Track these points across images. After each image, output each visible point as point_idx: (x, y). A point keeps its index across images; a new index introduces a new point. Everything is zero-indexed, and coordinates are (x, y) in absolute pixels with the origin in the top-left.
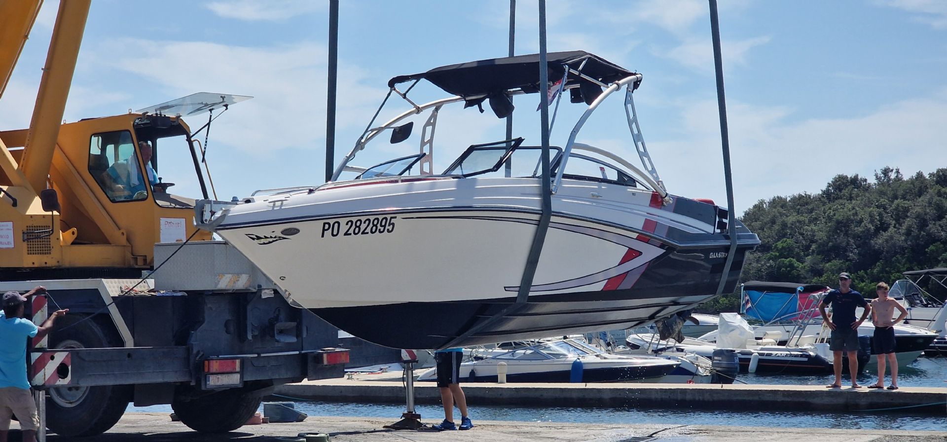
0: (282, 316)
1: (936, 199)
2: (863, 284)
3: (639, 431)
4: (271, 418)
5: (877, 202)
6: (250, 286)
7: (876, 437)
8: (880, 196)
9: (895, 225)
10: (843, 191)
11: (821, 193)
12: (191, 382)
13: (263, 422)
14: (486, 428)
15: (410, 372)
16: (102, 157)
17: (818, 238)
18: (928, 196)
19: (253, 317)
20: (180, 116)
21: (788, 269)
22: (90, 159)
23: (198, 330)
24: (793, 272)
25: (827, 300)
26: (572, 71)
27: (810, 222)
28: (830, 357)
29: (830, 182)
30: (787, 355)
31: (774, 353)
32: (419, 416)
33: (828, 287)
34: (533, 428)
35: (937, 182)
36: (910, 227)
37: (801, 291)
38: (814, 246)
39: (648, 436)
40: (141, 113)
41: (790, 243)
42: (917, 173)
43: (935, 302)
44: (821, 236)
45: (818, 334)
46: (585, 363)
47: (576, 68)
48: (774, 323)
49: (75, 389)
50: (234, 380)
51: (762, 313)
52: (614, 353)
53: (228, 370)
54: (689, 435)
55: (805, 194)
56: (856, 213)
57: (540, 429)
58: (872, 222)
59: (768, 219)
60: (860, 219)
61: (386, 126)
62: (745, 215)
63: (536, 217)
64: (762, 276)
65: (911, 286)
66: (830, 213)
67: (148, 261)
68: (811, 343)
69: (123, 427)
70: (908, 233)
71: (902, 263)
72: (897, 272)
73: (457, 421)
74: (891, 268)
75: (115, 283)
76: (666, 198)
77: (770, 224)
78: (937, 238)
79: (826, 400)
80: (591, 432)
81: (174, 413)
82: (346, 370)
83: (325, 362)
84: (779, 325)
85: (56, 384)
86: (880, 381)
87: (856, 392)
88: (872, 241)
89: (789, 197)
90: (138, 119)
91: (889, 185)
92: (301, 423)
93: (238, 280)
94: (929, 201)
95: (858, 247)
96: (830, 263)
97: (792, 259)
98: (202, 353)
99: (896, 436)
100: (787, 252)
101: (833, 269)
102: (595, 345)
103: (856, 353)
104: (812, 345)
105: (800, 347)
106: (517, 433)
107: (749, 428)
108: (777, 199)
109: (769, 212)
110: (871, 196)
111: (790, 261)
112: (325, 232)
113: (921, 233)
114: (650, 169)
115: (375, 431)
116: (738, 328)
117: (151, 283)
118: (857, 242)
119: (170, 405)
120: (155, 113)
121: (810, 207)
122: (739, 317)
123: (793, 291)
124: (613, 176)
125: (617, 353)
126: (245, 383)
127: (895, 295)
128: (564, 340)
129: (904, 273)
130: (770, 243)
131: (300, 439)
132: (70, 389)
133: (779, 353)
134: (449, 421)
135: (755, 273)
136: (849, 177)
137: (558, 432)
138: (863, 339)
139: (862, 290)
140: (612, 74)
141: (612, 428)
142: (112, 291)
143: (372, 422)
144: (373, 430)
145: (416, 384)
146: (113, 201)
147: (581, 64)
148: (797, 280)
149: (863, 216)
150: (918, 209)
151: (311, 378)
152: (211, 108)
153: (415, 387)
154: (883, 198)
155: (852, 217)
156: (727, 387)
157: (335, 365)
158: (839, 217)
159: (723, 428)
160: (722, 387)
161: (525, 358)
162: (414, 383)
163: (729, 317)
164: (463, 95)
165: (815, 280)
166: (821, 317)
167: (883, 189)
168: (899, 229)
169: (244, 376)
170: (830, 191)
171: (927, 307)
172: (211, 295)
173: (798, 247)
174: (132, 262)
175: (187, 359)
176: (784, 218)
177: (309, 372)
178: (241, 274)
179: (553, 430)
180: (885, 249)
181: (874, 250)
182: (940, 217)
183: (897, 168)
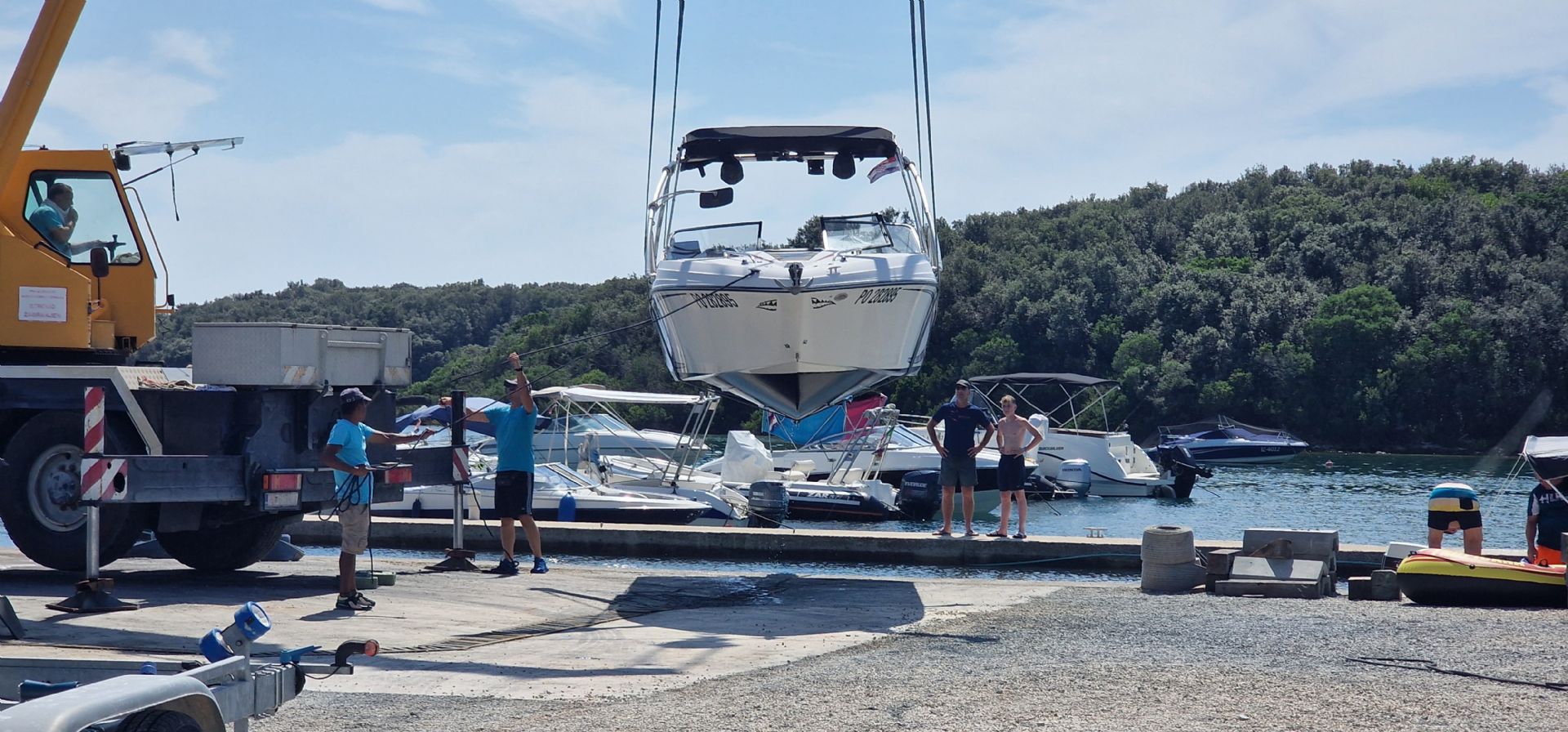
1: (967, 261)
6: (316, 382)
12: (245, 501)
19: (313, 420)
23: (254, 436)
30: (829, 496)
31: (811, 492)
35: (967, 237)
46: (578, 500)
48: (810, 447)
50: (290, 500)
53: (289, 487)
68: (859, 479)
75: (131, 372)
78: (968, 322)
79: (937, 552)
83: (387, 481)
84: (817, 450)
85: (112, 499)
86: (1003, 527)
93: (303, 375)
94: (957, 265)
98: (258, 465)
104: (863, 483)
105: (846, 486)
116: (752, 453)
122: (751, 436)
126: (303, 505)
133: (819, 492)
142: (130, 383)
163: (742, 437)
169: (303, 496)
172: (267, 391)
178: (309, 367)
182: (974, 289)
183: (904, 210)
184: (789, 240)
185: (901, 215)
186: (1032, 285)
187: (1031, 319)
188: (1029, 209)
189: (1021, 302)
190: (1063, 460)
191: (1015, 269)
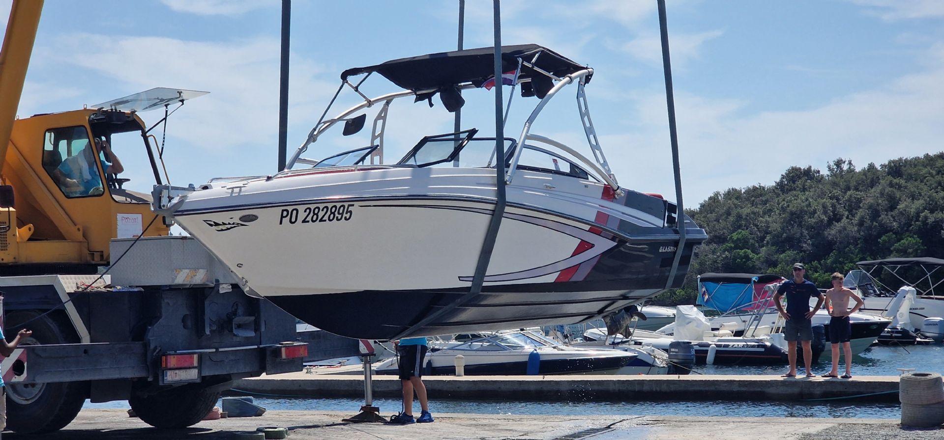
0: (240, 311)
1: (888, 190)
2: (817, 275)
3: (597, 422)
4: (230, 412)
5: (830, 193)
6: (208, 281)
7: (830, 425)
8: (833, 188)
9: (848, 216)
10: (797, 182)
11: (774, 185)
12: (148, 377)
13: (222, 417)
14: (443, 421)
15: (368, 365)
16: (55, 153)
17: (772, 229)
18: (880, 187)
19: (211, 312)
20: (135, 111)
21: (744, 260)
22: (45, 156)
23: (155, 326)
24: (748, 263)
25: (781, 290)
26: (526, 64)
27: (764, 213)
28: (785, 347)
29: (784, 174)
30: (743, 346)
31: (731, 344)
32: (377, 409)
33: (783, 278)
34: (491, 420)
35: (889, 174)
36: (863, 217)
37: (756, 281)
38: (768, 238)
39: (606, 428)
40: (97, 109)
41: (745, 235)
42: (869, 164)
43: (888, 291)
44: (776, 227)
45: (774, 323)
46: (541, 355)
47: (529, 61)
48: (730, 313)
49: (31, 385)
50: (192, 375)
51: (718, 304)
52: (571, 345)
53: (186, 365)
54: (646, 426)
55: (759, 186)
56: (810, 204)
57: (498, 422)
58: (825, 213)
59: (723, 211)
60: (814, 210)
61: (338, 119)
62: (701, 206)
63: (491, 207)
64: (718, 267)
65: (865, 276)
66: (784, 204)
67: (105, 257)
68: (767, 333)
69: (80, 424)
70: (861, 223)
71: (856, 254)
72: (850, 263)
73: (416, 414)
74: (844, 258)
75: (71, 279)
76: (618, 191)
77: (725, 216)
78: (889, 228)
79: (782, 390)
80: (549, 424)
81: (131, 409)
82: (304, 364)
83: (284, 356)
84: (736, 315)
85: (12, 381)
86: (834, 370)
87: (810, 382)
88: (826, 232)
89: (744, 188)
90: (93, 114)
91: (842, 177)
92: (260, 417)
93: (196, 275)
94: (881, 193)
95: (811, 238)
96: (784, 254)
97: (747, 250)
98: (159, 349)
99: (850, 424)
100: (742, 243)
101: (787, 260)
102: (552, 337)
103: (810, 343)
104: (769, 335)
105: (756, 338)
106: (476, 425)
107: (705, 418)
108: (732, 191)
109: (724, 204)
110: (824, 187)
111: (745, 252)
112: (284, 219)
113: (873, 224)
114: (602, 162)
115: (334, 425)
116: (695, 320)
117: (108, 279)
118: (811, 233)
119: (128, 401)
120: (110, 109)
121: (764, 199)
122: (695, 309)
123: (748, 281)
124: (565, 168)
125: (574, 345)
126: (203, 378)
127: (849, 284)
128: (521, 332)
129: (857, 263)
130: (726, 234)
131: (259, 433)
132: (26, 386)
133: (736, 344)
134: (408, 414)
135: (711, 264)
136: (802, 169)
137: (516, 424)
138: (817, 328)
139: (816, 280)
140: (564, 67)
141: (570, 420)
142: (68, 287)
143: (331, 415)
144: (332, 423)
145: (375, 377)
146: (68, 197)
147: (534, 57)
148: (753, 270)
149: (816, 208)
150: (870, 200)
151: (269, 373)
152: (167, 103)
153: (373, 381)
154: (835, 189)
155: (805, 208)
156: (683, 377)
157: (293, 358)
158: (792, 208)
159: (680, 419)
160: (679, 378)
161: (482, 349)
162: (372, 376)
163: (685, 310)
164: (414, 90)
165: (770, 271)
166: (775, 307)
167: (836, 180)
168: (852, 220)
169: (202, 373)
170: (784, 183)
171: (881, 297)
172: (168, 290)
173: (753, 238)
174: (89, 258)
175: (145, 355)
176: (739, 210)
177: (267, 366)
178: (198, 269)
179: (511, 422)
180: (838, 239)
181: (828, 241)
182: (892, 208)
183: (849, 160)
184: (776, 182)
185: (847, 163)
186: (931, 203)
187: (931, 224)
188: (931, 154)
189: (923, 214)
190: (927, 317)
191: (919, 193)
